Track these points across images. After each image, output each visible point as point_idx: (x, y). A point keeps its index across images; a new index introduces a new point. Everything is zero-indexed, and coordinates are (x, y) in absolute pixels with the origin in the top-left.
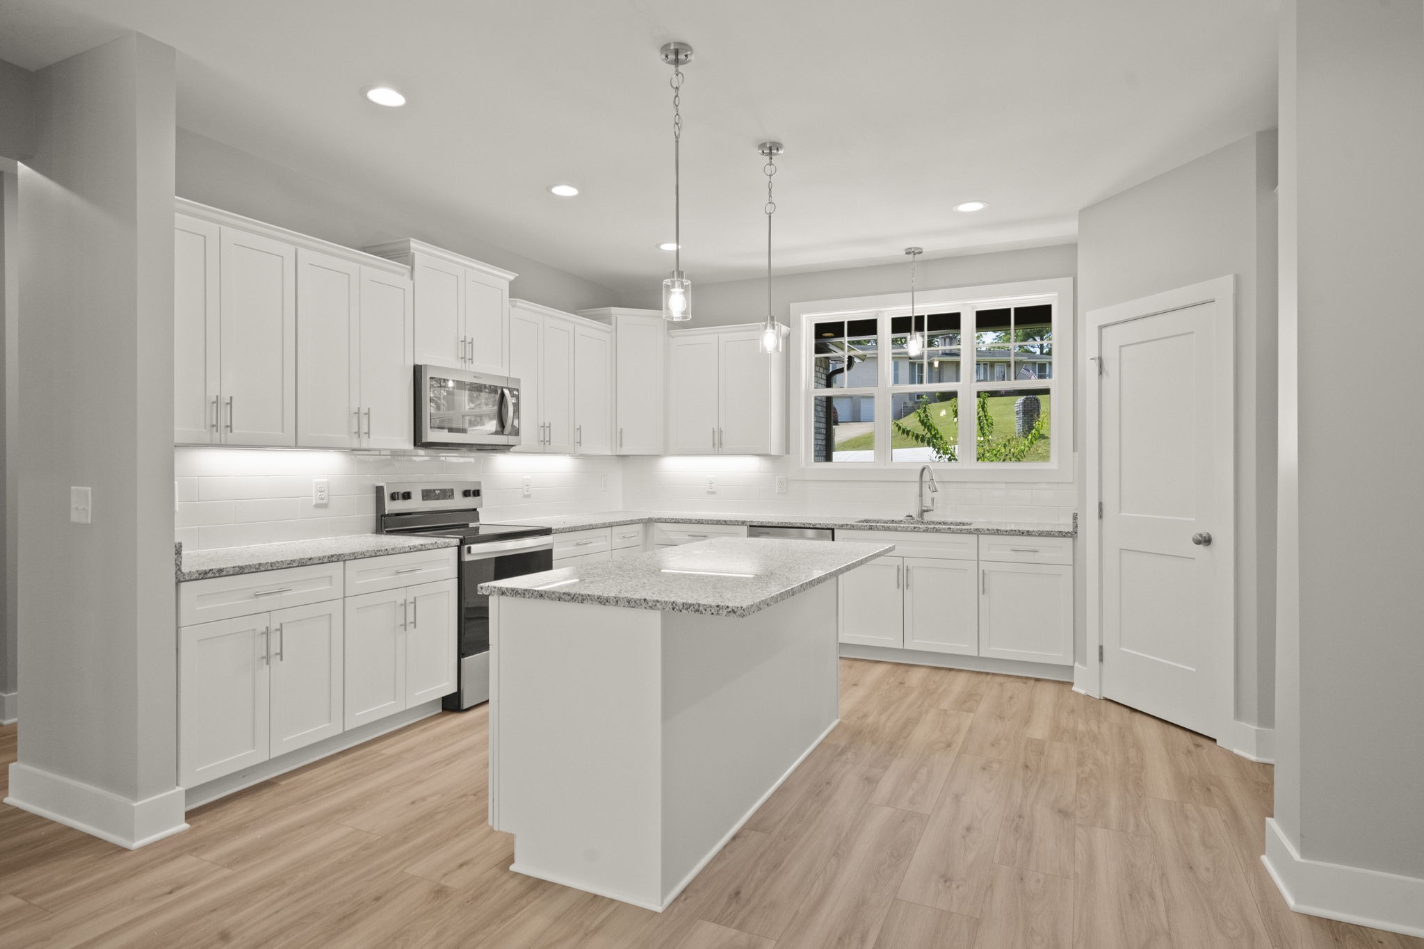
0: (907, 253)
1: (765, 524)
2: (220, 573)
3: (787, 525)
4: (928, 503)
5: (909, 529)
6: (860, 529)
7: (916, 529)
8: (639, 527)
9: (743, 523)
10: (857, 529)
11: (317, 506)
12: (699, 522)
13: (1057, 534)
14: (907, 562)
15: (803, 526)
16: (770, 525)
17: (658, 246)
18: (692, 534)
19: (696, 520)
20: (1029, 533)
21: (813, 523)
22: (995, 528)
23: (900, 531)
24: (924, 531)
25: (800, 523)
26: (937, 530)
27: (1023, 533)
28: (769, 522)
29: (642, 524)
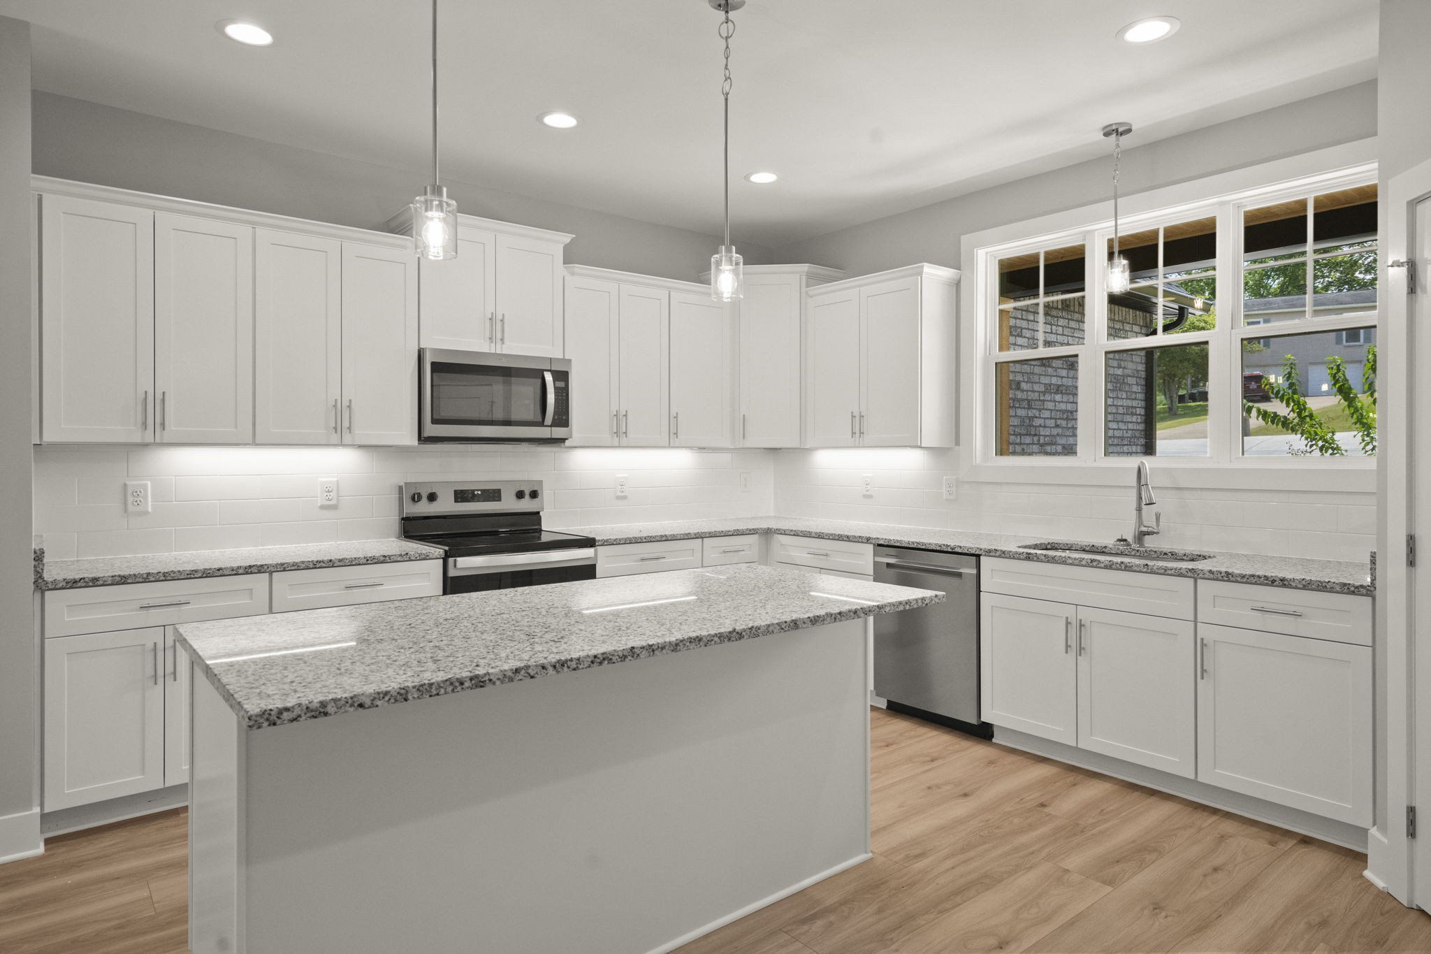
0: (1106, 135)
1: (892, 543)
2: (95, 582)
3: (919, 546)
4: (1149, 521)
5: (1084, 563)
6: (1014, 558)
7: (1095, 564)
8: (753, 539)
9: (868, 540)
10: (1010, 558)
11: (323, 507)
12: (820, 536)
13: (1338, 588)
14: (1084, 615)
15: (938, 548)
16: (898, 544)
17: (747, 177)
18: (812, 551)
19: (816, 533)
20: (1284, 583)
21: (952, 544)
22: (1223, 570)
23: (1071, 564)
24: (1106, 567)
25: (936, 545)
26: (1126, 567)
27: (1273, 581)
28: (898, 541)
29: (757, 536)
